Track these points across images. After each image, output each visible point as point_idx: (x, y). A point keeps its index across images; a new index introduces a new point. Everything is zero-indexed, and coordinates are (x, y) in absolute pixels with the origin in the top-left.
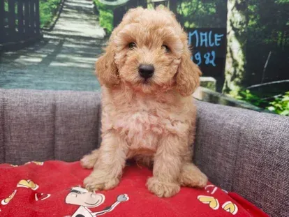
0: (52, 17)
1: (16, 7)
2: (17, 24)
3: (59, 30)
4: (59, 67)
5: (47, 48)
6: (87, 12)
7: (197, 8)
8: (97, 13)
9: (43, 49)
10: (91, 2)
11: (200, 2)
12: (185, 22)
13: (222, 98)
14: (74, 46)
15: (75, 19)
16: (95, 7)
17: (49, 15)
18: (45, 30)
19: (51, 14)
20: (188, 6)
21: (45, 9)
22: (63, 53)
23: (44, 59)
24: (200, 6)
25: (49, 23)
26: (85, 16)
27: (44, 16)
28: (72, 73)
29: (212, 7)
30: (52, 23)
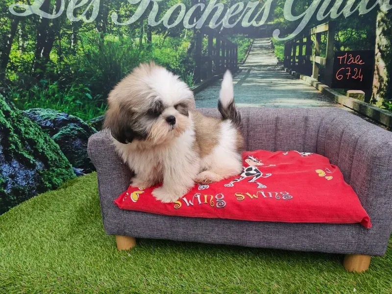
0: (245, 55)
1: (226, 53)
2: (225, 62)
3: (248, 63)
4: (248, 86)
5: (241, 75)
6: (266, 48)
7: (351, 34)
8: (273, 47)
9: (238, 76)
10: (269, 41)
11: (354, 30)
12: (341, 46)
13: (369, 108)
14: (257, 72)
15: (258, 54)
16: (272, 44)
17: (243, 55)
18: (240, 64)
19: (244, 54)
20: (344, 34)
21: (241, 51)
22: (251, 77)
23: (239, 81)
24: (353, 33)
25: (242, 59)
26: (265, 51)
27: (240, 56)
28: (254, 89)
29: (363, 34)
30: (245, 59)
